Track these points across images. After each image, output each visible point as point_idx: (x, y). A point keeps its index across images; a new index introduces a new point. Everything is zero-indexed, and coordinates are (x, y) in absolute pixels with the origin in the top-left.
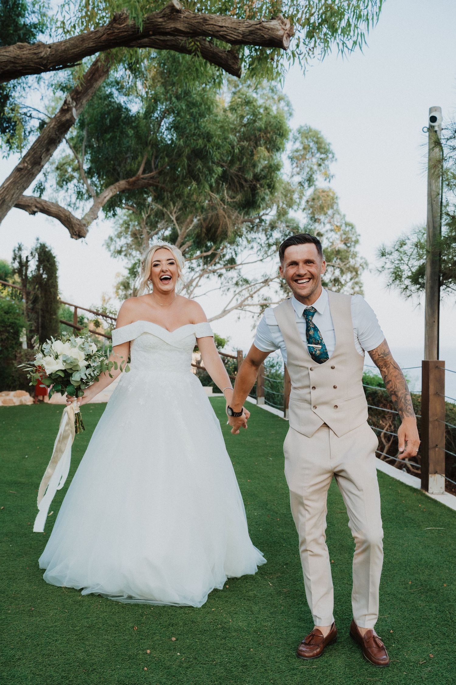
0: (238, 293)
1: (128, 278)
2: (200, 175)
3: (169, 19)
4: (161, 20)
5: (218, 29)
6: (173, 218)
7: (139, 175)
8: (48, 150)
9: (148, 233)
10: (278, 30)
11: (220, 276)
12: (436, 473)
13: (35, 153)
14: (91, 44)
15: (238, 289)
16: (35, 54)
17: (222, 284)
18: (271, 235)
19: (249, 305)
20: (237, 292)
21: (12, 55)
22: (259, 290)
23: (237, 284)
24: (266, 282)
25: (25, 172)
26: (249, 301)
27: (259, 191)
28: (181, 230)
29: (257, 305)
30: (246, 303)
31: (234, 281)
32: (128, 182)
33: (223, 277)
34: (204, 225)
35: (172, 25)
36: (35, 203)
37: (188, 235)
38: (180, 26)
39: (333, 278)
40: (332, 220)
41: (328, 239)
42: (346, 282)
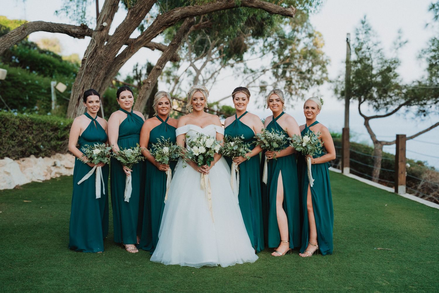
0: (246, 79)
1: (170, 68)
2: (234, 22)
3: (250, 2)
4: (246, 3)
5: (269, 8)
7: (201, 23)
8: (184, 35)
10: (291, 12)
11: (232, 66)
12: (346, 166)
13: (179, 37)
14: (218, 8)
15: (246, 75)
16: (195, 11)
17: (234, 72)
18: (266, 40)
19: (252, 87)
20: (245, 77)
21: (187, 11)
22: (259, 77)
23: (245, 72)
24: (264, 71)
25: (174, 46)
26: (253, 84)
27: (265, 27)
29: (257, 87)
30: (250, 85)
31: (242, 70)
32: (195, 27)
33: (234, 68)
34: (233, 46)
35: (251, 5)
36: (155, 45)
38: (254, 5)
39: (308, 68)
40: (306, 30)
41: (304, 43)
42: (317, 71)
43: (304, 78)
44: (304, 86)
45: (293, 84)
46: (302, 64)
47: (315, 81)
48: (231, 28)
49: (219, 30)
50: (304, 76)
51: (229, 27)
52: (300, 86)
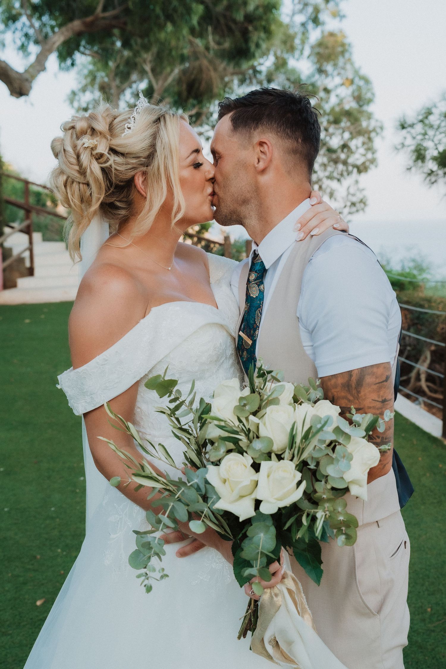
6: (148, 68)
9: (118, 87)
27: (252, 35)
28: (157, 83)
37: (166, 90)
39: (342, 143)
40: (342, 72)
41: (337, 96)
42: (357, 148)
43: (336, 162)
44: (335, 175)
45: (315, 172)
46: (331, 135)
47: (355, 166)
48: (169, 27)
49: (145, 34)
50: (334, 156)
51: (165, 24)
52: (327, 174)
